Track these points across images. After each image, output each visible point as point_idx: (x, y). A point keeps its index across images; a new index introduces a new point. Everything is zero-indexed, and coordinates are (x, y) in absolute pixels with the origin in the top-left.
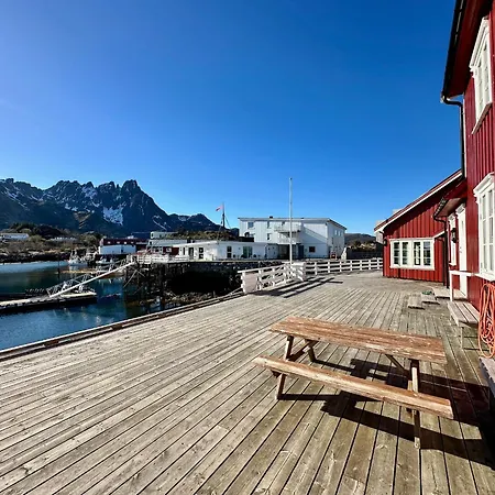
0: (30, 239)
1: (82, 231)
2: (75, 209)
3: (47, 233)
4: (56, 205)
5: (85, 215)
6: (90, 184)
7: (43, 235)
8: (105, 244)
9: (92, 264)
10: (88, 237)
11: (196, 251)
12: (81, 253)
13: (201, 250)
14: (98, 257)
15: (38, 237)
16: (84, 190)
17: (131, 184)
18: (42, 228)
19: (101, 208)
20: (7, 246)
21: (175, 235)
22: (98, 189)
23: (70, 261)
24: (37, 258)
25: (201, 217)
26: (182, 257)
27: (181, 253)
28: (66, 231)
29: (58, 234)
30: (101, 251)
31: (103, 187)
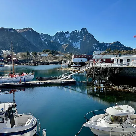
0: (48, 56)
1: (65, 52)
2: (62, 43)
3: (54, 53)
4: (56, 42)
5: (66, 45)
6: (68, 32)
7: (52, 54)
8: (75, 58)
9: (70, 66)
10: (68, 55)
11: (125, 61)
12: (65, 61)
13: (128, 60)
14: (72, 63)
15: (51, 55)
16: (66, 35)
17: (84, 30)
18: (52, 51)
19: (72, 42)
20: (42, 58)
21: (105, 53)
22: (71, 34)
23: (62, 65)
24: (51, 63)
25: (118, 43)
26: (117, 65)
27: (115, 62)
28: (60, 52)
29: (57, 53)
30: (73, 60)
31: (73, 33)
